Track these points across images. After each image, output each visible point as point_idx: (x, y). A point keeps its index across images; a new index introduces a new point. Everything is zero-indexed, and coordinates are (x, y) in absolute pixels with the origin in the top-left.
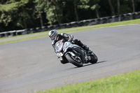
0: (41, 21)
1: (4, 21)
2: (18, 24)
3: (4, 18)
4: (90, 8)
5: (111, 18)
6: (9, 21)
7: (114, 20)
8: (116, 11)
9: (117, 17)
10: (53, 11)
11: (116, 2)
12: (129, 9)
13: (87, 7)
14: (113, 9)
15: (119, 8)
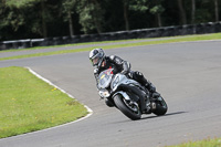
0: (71, 26)
1: (13, 22)
2: (34, 29)
3: (13, 19)
4: (148, 11)
5: (181, 28)
6: (20, 23)
7: (185, 31)
8: (189, 17)
9: (191, 27)
10: (91, 13)
11: (190, 3)
12: (209, 15)
13: (144, 8)
14: (183, 15)
15: (193, 13)
